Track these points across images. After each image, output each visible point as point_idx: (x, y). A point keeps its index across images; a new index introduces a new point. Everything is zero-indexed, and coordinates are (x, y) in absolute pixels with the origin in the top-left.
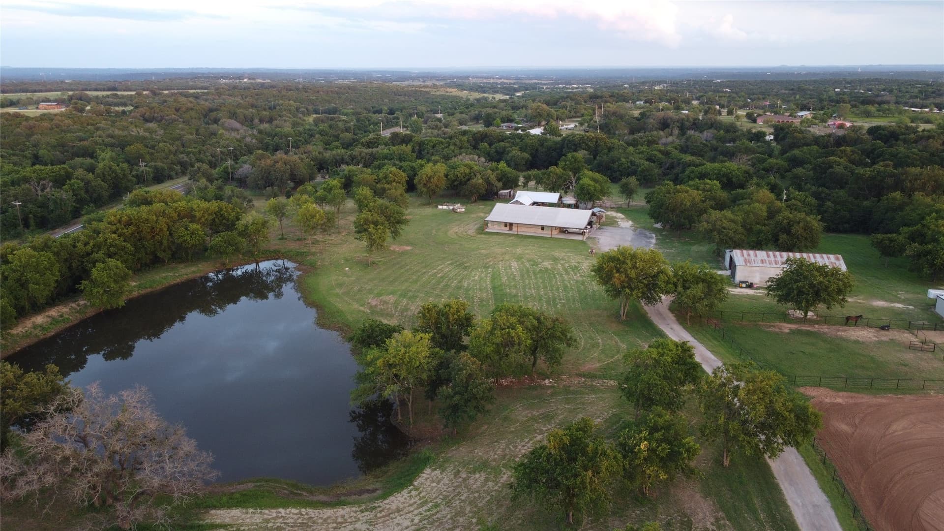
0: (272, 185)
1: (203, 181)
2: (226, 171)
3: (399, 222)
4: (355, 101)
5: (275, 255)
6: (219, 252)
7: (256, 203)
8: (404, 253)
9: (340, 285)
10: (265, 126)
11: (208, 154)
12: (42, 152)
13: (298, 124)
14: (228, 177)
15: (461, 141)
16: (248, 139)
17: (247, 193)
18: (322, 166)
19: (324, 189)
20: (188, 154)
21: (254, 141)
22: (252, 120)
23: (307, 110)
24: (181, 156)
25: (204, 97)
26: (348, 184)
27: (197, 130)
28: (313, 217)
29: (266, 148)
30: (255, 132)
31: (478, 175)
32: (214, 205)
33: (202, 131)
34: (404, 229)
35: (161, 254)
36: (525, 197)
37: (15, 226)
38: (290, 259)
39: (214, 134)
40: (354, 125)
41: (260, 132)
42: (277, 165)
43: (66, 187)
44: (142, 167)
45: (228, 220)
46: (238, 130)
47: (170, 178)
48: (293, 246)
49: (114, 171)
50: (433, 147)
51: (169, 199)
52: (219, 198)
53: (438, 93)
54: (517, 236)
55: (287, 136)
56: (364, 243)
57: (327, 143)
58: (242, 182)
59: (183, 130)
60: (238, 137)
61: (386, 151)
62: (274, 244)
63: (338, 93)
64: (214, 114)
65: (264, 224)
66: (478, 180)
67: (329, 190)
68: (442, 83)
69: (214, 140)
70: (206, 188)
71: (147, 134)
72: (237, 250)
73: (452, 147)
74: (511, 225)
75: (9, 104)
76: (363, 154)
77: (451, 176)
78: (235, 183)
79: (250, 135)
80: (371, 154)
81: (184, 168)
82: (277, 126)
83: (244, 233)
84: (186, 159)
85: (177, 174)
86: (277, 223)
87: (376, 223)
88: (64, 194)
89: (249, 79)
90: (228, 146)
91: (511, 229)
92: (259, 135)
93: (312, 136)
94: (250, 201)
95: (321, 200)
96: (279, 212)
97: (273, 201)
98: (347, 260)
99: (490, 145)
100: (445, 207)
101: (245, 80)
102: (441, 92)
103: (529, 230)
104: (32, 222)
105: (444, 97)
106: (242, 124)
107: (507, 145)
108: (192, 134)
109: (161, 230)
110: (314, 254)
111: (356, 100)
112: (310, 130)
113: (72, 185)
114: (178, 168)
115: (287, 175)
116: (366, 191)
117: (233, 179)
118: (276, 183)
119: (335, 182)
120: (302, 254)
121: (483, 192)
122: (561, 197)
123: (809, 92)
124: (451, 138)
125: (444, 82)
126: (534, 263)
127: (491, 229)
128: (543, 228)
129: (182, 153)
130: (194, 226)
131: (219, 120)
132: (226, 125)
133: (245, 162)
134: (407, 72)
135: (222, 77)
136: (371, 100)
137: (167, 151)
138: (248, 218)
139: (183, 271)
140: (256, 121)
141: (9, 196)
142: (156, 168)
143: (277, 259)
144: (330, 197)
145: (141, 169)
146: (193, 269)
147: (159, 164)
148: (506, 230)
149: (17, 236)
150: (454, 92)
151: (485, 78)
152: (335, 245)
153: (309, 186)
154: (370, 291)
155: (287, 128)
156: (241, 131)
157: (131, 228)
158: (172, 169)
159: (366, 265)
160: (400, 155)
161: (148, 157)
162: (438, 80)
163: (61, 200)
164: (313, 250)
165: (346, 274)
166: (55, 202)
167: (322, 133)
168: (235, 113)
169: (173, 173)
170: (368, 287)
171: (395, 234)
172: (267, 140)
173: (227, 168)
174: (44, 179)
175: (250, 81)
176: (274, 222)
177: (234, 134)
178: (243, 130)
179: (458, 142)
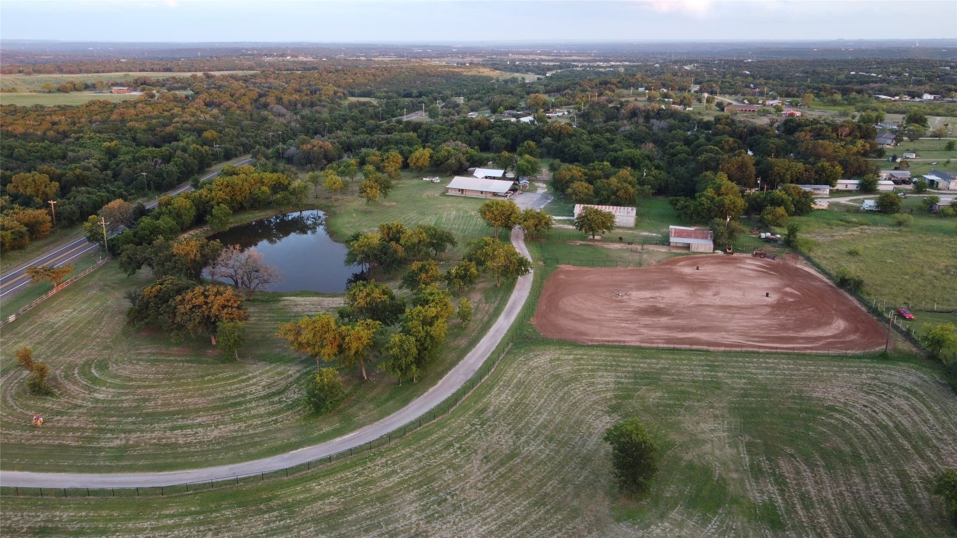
0: (311, 162)
1: (263, 160)
2: (277, 151)
3: (388, 187)
4: (389, 84)
5: (312, 207)
6: (278, 203)
7: (300, 175)
8: (392, 206)
9: (348, 223)
10: (306, 112)
11: (262, 137)
12: (139, 135)
13: (334, 109)
14: (279, 156)
15: (459, 128)
16: (293, 124)
17: (294, 169)
18: (348, 148)
19: (345, 166)
20: (247, 137)
21: (298, 125)
22: (296, 105)
23: (344, 94)
24: (243, 139)
25: (253, 80)
26: (362, 163)
27: (251, 115)
28: (335, 183)
29: (307, 132)
30: (299, 117)
31: (453, 157)
32: (275, 176)
33: (255, 116)
34: (391, 193)
35: (245, 205)
36: (480, 172)
37: (143, 189)
38: (321, 209)
39: (265, 119)
40: (382, 110)
41: (303, 117)
42: (315, 149)
43: (172, 163)
44: (217, 148)
45: (283, 185)
46: (284, 115)
47: (236, 156)
48: (323, 202)
49: (201, 152)
50: (438, 133)
51: (248, 172)
52: (274, 171)
53: (470, 74)
54: (465, 197)
55: (324, 122)
56: (365, 200)
57: (355, 129)
58: (290, 160)
59: (239, 115)
60: (285, 122)
61: (398, 137)
62: (311, 200)
63: (374, 75)
64: (263, 100)
65: (305, 187)
66: (452, 161)
67: (347, 166)
68: (480, 60)
69: (266, 125)
70: (266, 164)
71: (212, 119)
72: (289, 203)
73: (451, 133)
74: (463, 190)
75: (83, 87)
76: (380, 139)
77: (435, 158)
78: (284, 161)
79: (294, 121)
80: (387, 139)
81: (247, 149)
82: (317, 112)
83: (293, 193)
84: (246, 141)
85: (240, 153)
86: (313, 187)
87: (371, 188)
88: (171, 167)
89: (292, 57)
90: (278, 130)
91: (462, 193)
92: (302, 120)
93: (345, 121)
94: (296, 174)
95: (342, 174)
96: (315, 180)
97: (311, 173)
98: (355, 210)
99: (481, 132)
100: (428, 179)
101: (288, 58)
102: (474, 72)
103: (473, 194)
104: (152, 187)
105: (475, 79)
106: (287, 108)
107: (494, 132)
108: (247, 119)
109: (246, 190)
110: (335, 207)
111: (391, 82)
112: (344, 115)
113: (176, 162)
114: (241, 148)
115: (321, 156)
116: (371, 168)
117: (283, 158)
118: (314, 161)
119: (353, 161)
120: (328, 207)
121: (455, 168)
122: (505, 173)
123: (822, 75)
124: (452, 126)
125: (482, 59)
126: (466, 212)
127: (450, 193)
128: (482, 192)
129: (242, 136)
130: (264, 188)
131: (268, 105)
132: (274, 110)
133: (291, 145)
134: (448, 47)
135: (266, 55)
136: (404, 81)
137: (231, 135)
138: (296, 184)
139: (258, 215)
140: (299, 106)
141: (137, 169)
142: (226, 149)
143: (313, 209)
144: (347, 171)
145: (215, 150)
146: (264, 213)
147: (228, 146)
148: (459, 194)
149: (144, 196)
150: (486, 72)
151: (524, 54)
152: (349, 202)
153: (334, 164)
154: (365, 226)
155: (325, 115)
156: (287, 116)
157: (229, 189)
158: (237, 150)
159: (365, 213)
160: (408, 140)
161: (218, 140)
162: (477, 57)
163: (171, 171)
164: (335, 204)
165: (353, 217)
166: (167, 172)
167: (354, 119)
168: (281, 99)
169: (237, 153)
170: (364, 224)
171: (386, 194)
172: (309, 125)
173: (278, 149)
174: (156, 157)
175: (293, 59)
176: (311, 185)
177: (282, 119)
178: (289, 115)
179: (456, 130)
